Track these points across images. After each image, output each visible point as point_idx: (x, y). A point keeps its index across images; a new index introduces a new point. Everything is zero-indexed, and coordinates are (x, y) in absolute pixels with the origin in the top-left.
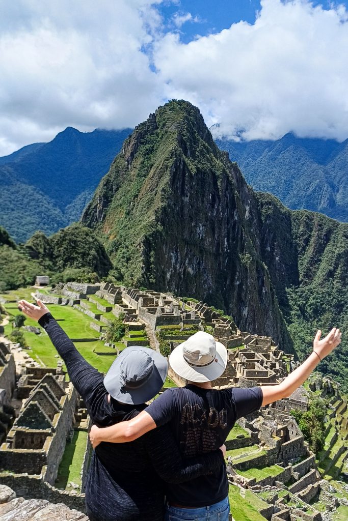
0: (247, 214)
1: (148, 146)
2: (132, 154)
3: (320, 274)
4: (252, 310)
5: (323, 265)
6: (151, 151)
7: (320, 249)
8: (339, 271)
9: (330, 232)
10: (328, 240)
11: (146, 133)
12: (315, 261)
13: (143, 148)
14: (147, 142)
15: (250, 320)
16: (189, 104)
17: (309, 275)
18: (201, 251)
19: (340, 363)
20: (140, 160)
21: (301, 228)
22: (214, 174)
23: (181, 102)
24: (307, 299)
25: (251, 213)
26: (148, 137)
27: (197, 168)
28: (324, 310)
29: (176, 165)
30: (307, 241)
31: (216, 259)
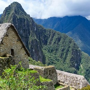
0: (35, 29)
1: (8, 13)
2: (5, 15)
3: (53, 43)
4: (35, 50)
5: (53, 41)
6: (9, 14)
7: (53, 37)
8: (56, 42)
9: (54, 33)
10: (54, 35)
11: (8, 9)
12: (51, 40)
13: (7, 13)
14: (8, 12)
15: (35, 52)
16: (18, 3)
17: (50, 43)
18: (22, 37)
19: (56, 61)
20: (7, 16)
21: (48, 33)
22: (24, 19)
23: (16, 2)
24: (50, 48)
25: (36, 29)
26: (8, 10)
27: (20, 18)
28: (53, 50)
29: (14, 16)
30: (50, 35)
31: (26, 38)
